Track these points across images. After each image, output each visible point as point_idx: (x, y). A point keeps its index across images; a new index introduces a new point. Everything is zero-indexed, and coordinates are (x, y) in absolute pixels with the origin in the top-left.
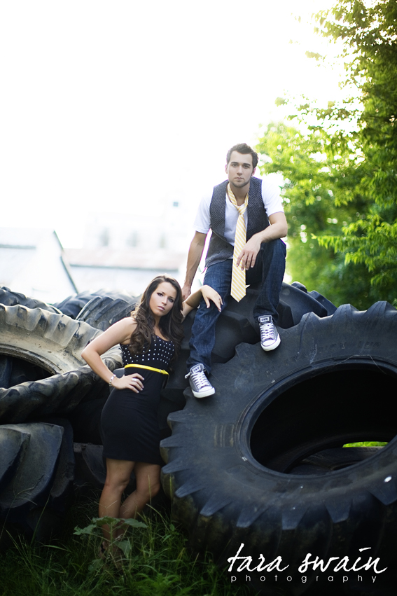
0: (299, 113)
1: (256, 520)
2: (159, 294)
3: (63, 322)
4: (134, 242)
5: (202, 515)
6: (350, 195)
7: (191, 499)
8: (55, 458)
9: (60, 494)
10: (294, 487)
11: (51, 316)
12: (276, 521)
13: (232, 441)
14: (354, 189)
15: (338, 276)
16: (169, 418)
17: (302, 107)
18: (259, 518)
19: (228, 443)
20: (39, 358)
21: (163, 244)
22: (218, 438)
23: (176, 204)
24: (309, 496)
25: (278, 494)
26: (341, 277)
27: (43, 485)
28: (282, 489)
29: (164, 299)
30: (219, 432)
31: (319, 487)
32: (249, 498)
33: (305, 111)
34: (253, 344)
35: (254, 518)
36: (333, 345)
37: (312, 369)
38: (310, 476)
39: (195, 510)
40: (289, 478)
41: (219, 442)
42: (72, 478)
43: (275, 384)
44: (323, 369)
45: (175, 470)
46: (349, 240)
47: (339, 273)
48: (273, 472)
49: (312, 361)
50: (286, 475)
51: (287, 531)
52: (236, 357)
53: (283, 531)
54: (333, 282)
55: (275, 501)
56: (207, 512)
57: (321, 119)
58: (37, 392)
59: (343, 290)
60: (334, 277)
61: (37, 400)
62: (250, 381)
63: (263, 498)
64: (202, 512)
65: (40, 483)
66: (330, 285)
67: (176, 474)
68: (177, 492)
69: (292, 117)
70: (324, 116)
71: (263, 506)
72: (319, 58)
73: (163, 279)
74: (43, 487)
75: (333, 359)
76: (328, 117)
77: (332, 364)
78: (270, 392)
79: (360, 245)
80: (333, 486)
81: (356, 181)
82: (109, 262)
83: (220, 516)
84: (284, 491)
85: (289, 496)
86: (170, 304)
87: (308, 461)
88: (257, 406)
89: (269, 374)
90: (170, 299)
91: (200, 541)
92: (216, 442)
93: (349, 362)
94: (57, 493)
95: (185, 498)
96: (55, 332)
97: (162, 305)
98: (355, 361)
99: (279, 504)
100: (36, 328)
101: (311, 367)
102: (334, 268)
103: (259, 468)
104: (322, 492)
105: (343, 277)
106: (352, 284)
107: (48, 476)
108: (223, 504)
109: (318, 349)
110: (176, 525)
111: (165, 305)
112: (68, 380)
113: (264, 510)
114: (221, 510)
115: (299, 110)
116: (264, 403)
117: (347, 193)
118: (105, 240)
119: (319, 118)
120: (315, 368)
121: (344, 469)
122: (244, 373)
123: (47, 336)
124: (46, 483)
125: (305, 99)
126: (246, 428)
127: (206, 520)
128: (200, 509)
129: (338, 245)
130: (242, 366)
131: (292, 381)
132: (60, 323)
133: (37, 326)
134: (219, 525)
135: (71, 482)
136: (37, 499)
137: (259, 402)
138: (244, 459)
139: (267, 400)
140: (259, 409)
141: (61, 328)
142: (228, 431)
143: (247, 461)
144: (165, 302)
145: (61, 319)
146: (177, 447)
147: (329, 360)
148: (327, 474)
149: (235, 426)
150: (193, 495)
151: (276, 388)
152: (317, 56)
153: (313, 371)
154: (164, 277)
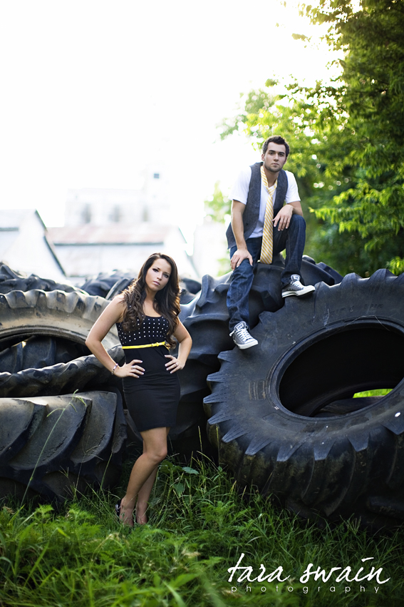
0: (289, 92)
1: (293, 455)
2: (154, 270)
3: (98, 303)
4: (116, 216)
5: (247, 455)
6: (339, 166)
7: (236, 444)
8: (112, 419)
9: (118, 450)
10: (320, 427)
11: (87, 299)
12: (309, 454)
13: (264, 394)
14: (343, 160)
15: (328, 241)
16: (209, 379)
17: (291, 87)
18: (295, 453)
19: (261, 397)
20: (81, 336)
21: (145, 217)
22: (253, 393)
23: (156, 176)
24: (334, 433)
25: (309, 434)
26: (331, 242)
27: (105, 442)
28: (311, 430)
29: (159, 275)
30: (252, 387)
31: (341, 425)
32: (285, 438)
33: (294, 90)
34: (274, 312)
35: (291, 454)
36: (343, 309)
37: (326, 331)
38: (333, 418)
39: (240, 452)
40: (316, 421)
41: (253, 396)
42: (125, 437)
43: (296, 345)
44: (336, 330)
45: (219, 421)
46: (345, 211)
47: (328, 238)
48: (301, 417)
49: (326, 324)
50: (312, 419)
51: (319, 461)
52: (260, 324)
53: (316, 462)
54: (323, 247)
55: (307, 439)
56: (251, 452)
57: (311, 98)
58: (92, 365)
59: (334, 254)
60: (324, 242)
61: (92, 371)
62: (274, 344)
63: (296, 438)
64: (246, 453)
65: (102, 441)
66: (320, 250)
67: (220, 424)
68: (223, 438)
69: (282, 97)
70: (312, 95)
71: (297, 443)
72: (305, 39)
73: (158, 256)
74: (105, 444)
75: (343, 320)
76: (316, 95)
77: (343, 324)
78: (292, 352)
79: (355, 215)
80: (352, 424)
81: (345, 152)
82: (92, 240)
83: (262, 454)
84: (313, 431)
85: (318, 434)
86: (165, 280)
87: (325, 410)
88: (282, 364)
89: (290, 336)
90: (165, 274)
91: (245, 477)
92: (250, 396)
93: (357, 322)
94: (115, 450)
95: (231, 443)
96: (92, 313)
97: (157, 280)
98: (363, 321)
99: (311, 441)
100: (75, 310)
101: (325, 328)
102: (323, 233)
103: (290, 414)
104: (345, 429)
105: (334, 241)
106: (343, 248)
107: (108, 435)
108: (264, 445)
109: (330, 313)
110: (223, 467)
111: (160, 280)
112: (116, 353)
113: (298, 446)
114: (263, 450)
115: (289, 89)
116: (288, 362)
117: (337, 164)
118: (87, 217)
119: (308, 97)
120: (329, 329)
121: (361, 410)
122: (268, 337)
123: (85, 316)
124: (107, 441)
125: (294, 79)
126: (275, 382)
127: (251, 458)
128: (245, 450)
129: (335, 216)
130: (266, 331)
131: (310, 341)
132: (96, 304)
133: (76, 308)
134: (262, 462)
135: (125, 441)
136: (101, 454)
137: (284, 361)
138: (277, 408)
139: (290, 358)
140: (284, 367)
141: (97, 309)
142: (260, 386)
143: (279, 410)
144: (160, 277)
145: (96, 301)
146: (219, 403)
147: (340, 322)
148: (347, 415)
149: (265, 382)
150: (237, 439)
151: (297, 348)
152: (303, 37)
153: (327, 332)
154: (159, 254)
